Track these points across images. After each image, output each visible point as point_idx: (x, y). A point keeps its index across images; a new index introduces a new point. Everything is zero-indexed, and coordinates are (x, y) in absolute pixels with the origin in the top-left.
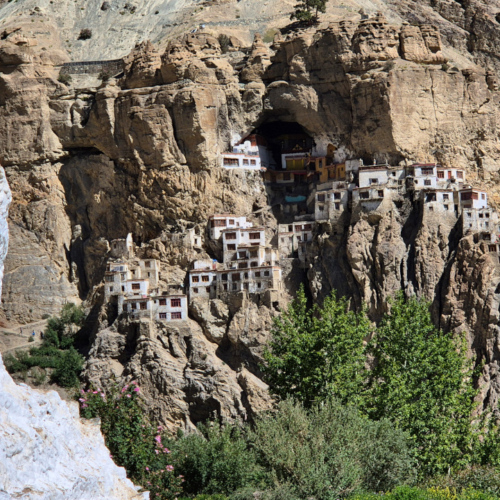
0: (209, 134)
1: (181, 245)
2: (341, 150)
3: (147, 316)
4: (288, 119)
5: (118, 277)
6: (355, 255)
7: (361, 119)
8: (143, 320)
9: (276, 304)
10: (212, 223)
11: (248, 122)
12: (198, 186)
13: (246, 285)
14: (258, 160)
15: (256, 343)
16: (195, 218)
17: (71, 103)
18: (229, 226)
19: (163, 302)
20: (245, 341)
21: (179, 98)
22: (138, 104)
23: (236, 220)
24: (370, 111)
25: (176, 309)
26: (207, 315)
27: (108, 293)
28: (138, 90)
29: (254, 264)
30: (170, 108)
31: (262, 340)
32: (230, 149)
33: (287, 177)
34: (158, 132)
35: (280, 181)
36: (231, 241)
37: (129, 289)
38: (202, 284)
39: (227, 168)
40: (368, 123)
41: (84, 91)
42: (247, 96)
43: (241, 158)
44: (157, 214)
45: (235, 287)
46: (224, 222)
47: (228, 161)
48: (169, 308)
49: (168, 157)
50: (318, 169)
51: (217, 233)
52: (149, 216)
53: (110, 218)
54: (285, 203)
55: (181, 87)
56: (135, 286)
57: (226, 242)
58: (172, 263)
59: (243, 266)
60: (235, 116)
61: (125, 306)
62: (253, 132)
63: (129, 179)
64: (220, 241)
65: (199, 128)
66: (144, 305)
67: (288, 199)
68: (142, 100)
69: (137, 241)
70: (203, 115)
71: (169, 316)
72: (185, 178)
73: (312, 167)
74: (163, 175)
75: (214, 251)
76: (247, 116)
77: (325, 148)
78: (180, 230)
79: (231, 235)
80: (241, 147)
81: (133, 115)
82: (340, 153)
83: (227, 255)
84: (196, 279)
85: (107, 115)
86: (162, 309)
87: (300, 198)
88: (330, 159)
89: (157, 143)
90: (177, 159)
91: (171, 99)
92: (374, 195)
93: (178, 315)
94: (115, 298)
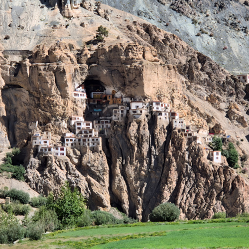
0: (69, 84)
1: (59, 127)
2: (119, 93)
3: (51, 154)
4: (97, 79)
5: (38, 138)
6: (132, 135)
7: (130, 82)
8: (50, 155)
9: (100, 151)
10: (71, 119)
11: (82, 79)
12: (65, 104)
13: (89, 144)
14: (85, 94)
15: (93, 166)
16: (63, 117)
17: (9, 67)
18: (77, 120)
19: (57, 149)
20: (89, 165)
21: (58, 69)
22: (41, 70)
23: (80, 118)
24: (135, 79)
25: (62, 152)
26: (72, 154)
27: (34, 144)
28: (40, 64)
29: (91, 136)
30: (54, 72)
31: (95, 165)
32: (75, 90)
33: (94, 101)
34: (50, 82)
35: (91, 103)
36: (79, 126)
37: (42, 143)
38: (70, 143)
39: (75, 97)
40: (133, 84)
41: (14, 62)
42: (82, 69)
43: (79, 93)
44: (49, 114)
45: (84, 144)
46: (75, 118)
47: (76, 95)
48: (59, 151)
49: (53, 92)
50: (108, 99)
51: (73, 122)
52: (46, 115)
53: (27, 114)
54: (94, 112)
55: (58, 64)
56: (45, 142)
57: (77, 126)
58: (55, 133)
59: (86, 136)
60: (77, 76)
61: (42, 150)
62: (83, 83)
63: (36, 99)
64: (74, 126)
65: (66, 81)
66: (50, 150)
67: (95, 110)
68: (42, 68)
69: (40, 124)
70: (68, 76)
71: (59, 154)
72: (60, 101)
73: (106, 98)
74: (51, 99)
75: (72, 129)
76: (82, 77)
77: (111, 92)
78: (58, 120)
79: (79, 124)
80: (79, 89)
81: (40, 74)
82: (118, 94)
83: (77, 131)
84: (67, 140)
85: (27, 73)
86: (57, 151)
87: (100, 110)
88: (113, 96)
89: (49, 86)
90: (57, 93)
91: (55, 69)
92: (139, 112)
93: (63, 154)
94: (37, 146)
